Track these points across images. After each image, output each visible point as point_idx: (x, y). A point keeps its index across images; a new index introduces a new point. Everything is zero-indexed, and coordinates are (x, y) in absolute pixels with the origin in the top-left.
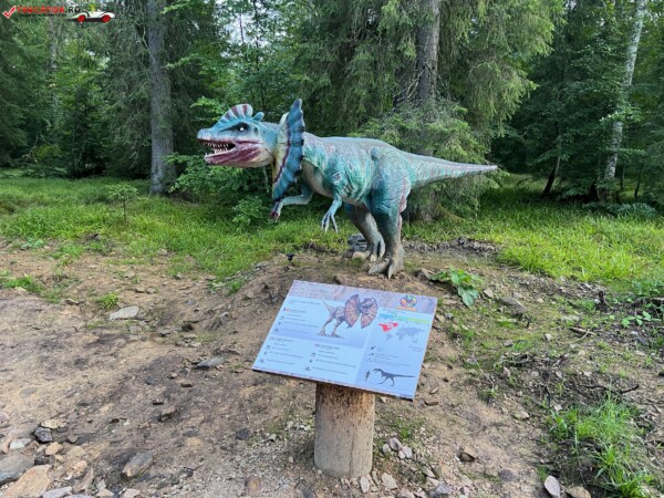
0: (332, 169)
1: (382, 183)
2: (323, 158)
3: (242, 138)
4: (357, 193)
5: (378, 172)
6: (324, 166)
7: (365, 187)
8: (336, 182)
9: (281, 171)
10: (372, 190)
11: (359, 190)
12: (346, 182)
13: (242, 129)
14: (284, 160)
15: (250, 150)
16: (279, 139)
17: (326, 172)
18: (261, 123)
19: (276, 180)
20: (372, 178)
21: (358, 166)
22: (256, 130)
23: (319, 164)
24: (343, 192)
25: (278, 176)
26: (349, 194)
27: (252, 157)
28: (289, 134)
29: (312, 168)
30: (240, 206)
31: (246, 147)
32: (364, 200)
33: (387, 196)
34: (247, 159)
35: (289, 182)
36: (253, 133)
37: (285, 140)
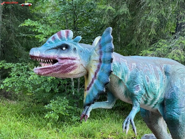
0: (133, 81)
1: (173, 94)
2: (126, 72)
3: (63, 55)
4: (152, 101)
5: (170, 85)
6: (127, 79)
7: (159, 97)
8: (136, 92)
9: (92, 82)
10: (165, 99)
11: (154, 99)
12: (144, 92)
13: (64, 49)
14: (96, 73)
15: (69, 65)
16: (92, 57)
17: (128, 84)
18: (79, 44)
19: (88, 89)
20: (165, 89)
21: (154, 80)
22: (75, 49)
23: (123, 77)
24: (141, 100)
25: (90, 85)
26: (146, 102)
27: (71, 70)
28: (101, 53)
29: (117, 80)
30: (51, 105)
31: (66, 62)
32: (157, 107)
33: (177, 105)
34: (67, 72)
35: (99, 91)
36: (72, 51)
37: (97, 58)
